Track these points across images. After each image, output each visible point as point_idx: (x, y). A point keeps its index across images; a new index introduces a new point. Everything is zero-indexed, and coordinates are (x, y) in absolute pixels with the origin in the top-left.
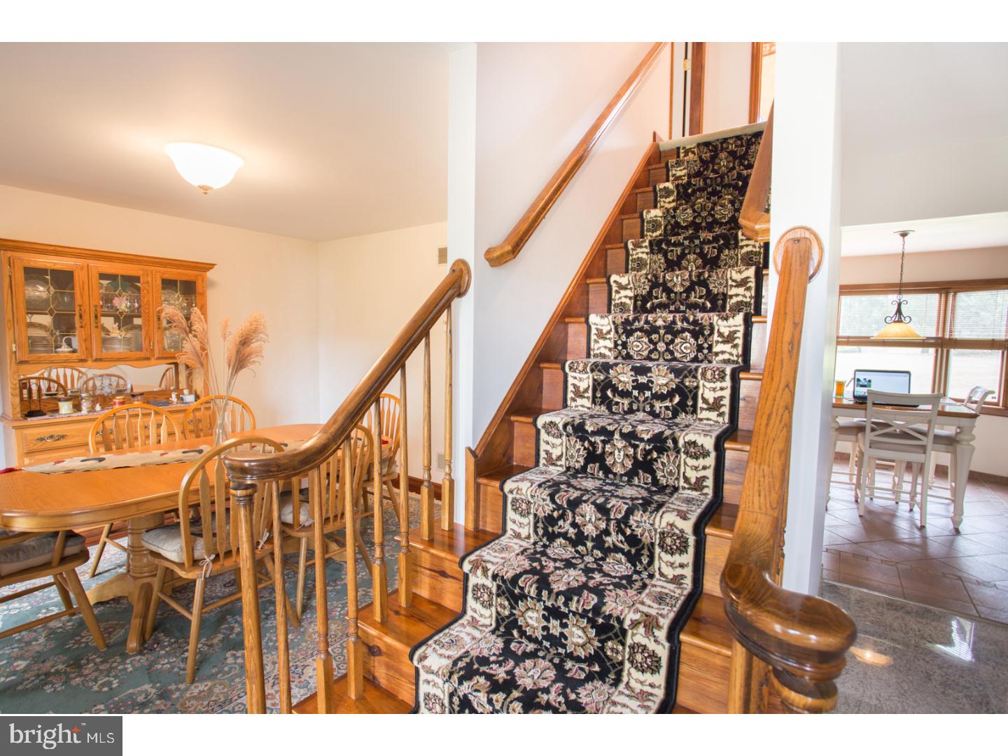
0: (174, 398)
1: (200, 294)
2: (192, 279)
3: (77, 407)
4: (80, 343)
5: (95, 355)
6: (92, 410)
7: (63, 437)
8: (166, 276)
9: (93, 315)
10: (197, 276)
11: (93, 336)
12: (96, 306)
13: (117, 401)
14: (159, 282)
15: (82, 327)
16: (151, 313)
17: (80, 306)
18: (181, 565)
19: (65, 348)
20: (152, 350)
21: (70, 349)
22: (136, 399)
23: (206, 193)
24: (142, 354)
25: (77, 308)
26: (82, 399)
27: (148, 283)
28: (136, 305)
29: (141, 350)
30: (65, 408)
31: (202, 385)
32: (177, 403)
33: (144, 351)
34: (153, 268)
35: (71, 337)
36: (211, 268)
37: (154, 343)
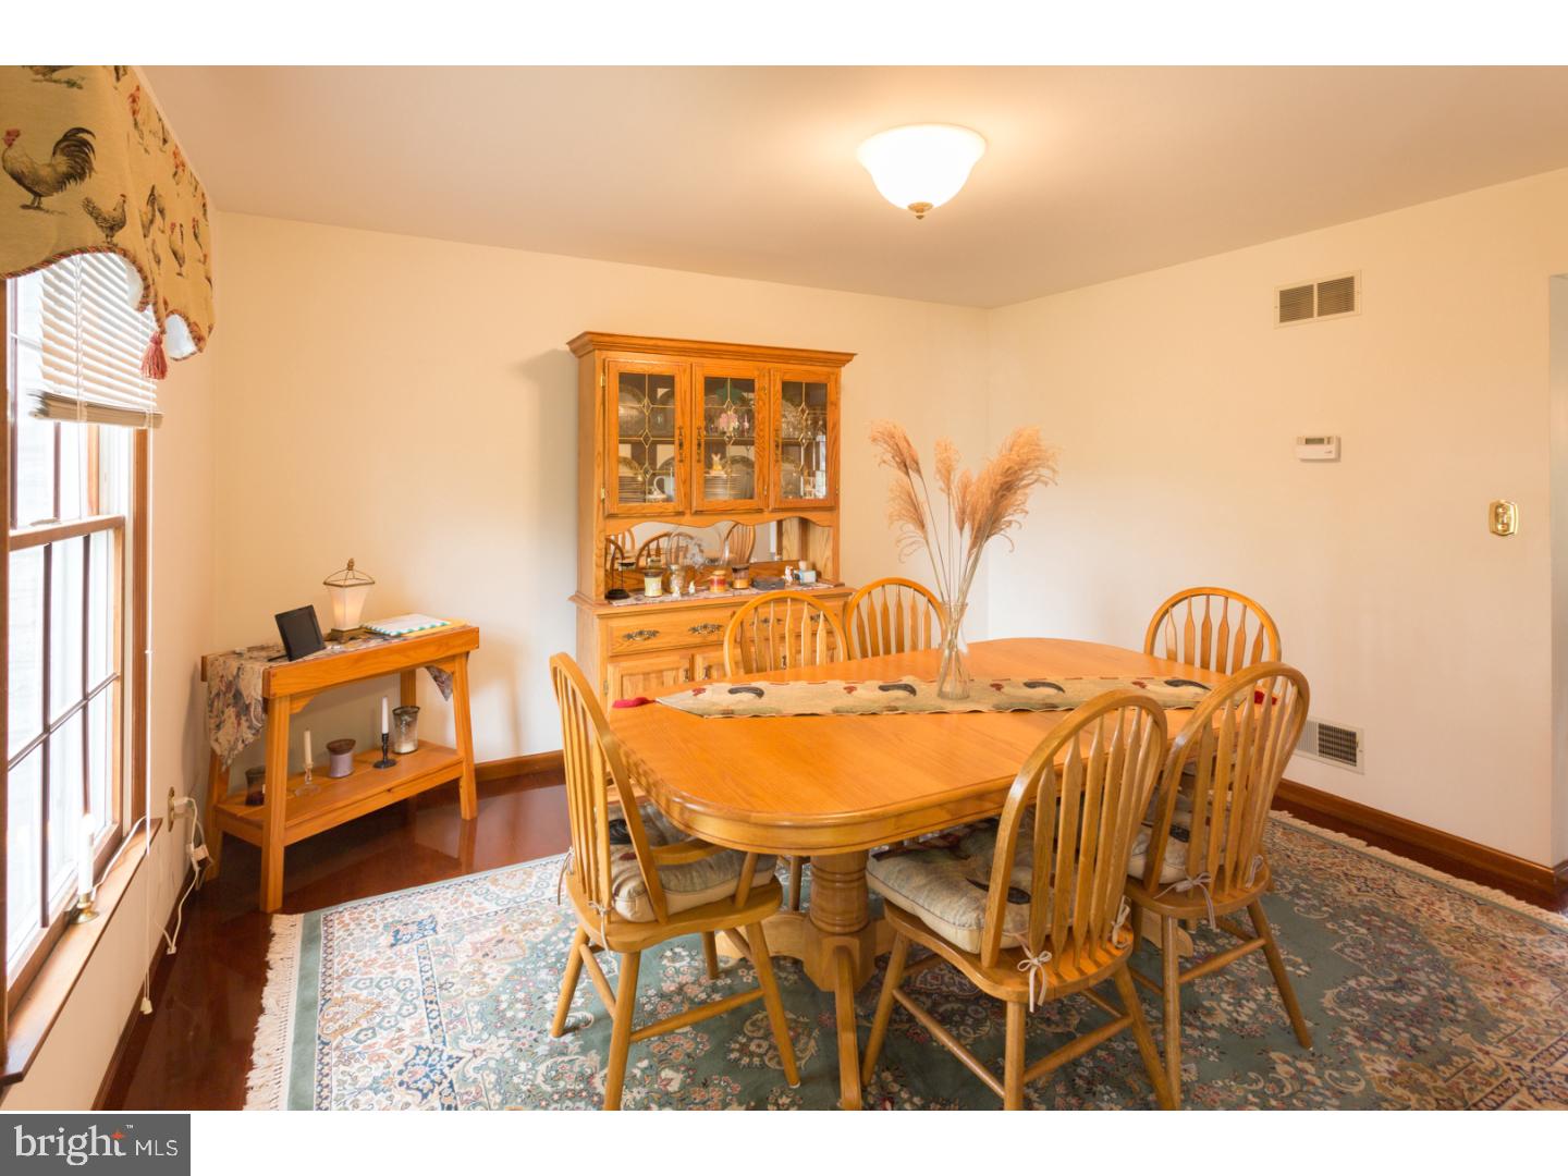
0: (788, 577)
1: (832, 403)
2: (822, 379)
3: (666, 588)
4: (677, 484)
5: (695, 506)
6: (684, 593)
7: (654, 634)
8: (788, 378)
9: (695, 442)
10: (828, 375)
11: (694, 474)
12: (699, 428)
13: (715, 578)
14: (779, 387)
15: (681, 461)
16: (767, 438)
17: (680, 428)
18: (974, 958)
19: (657, 495)
20: (767, 497)
21: (663, 496)
22: (738, 575)
23: (920, 217)
24: (754, 503)
25: (677, 432)
26: (671, 574)
27: (764, 388)
28: (746, 425)
29: (751, 498)
30: (652, 586)
31: (828, 553)
32: (792, 584)
33: (756, 498)
34: (771, 365)
35: (664, 477)
36: (848, 361)
37: (768, 487)
